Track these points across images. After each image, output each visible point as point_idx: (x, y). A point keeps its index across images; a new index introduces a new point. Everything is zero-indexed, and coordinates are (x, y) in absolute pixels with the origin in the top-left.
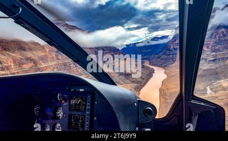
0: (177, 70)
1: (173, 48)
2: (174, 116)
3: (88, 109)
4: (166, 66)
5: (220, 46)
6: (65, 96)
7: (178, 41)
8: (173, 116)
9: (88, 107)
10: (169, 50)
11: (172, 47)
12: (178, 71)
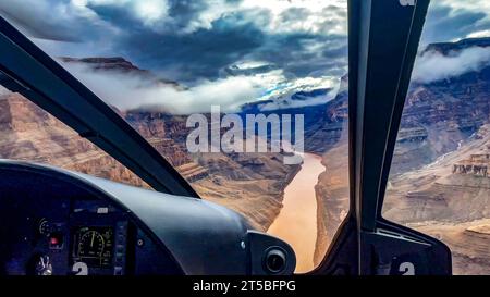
0: (343, 158)
1: (338, 118)
2: (338, 266)
3: (119, 260)
4: (323, 151)
5: (414, 118)
6: (59, 225)
7: (346, 105)
8: (334, 266)
9: (119, 255)
10: (330, 122)
11: (334, 116)
12: (345, 159)
